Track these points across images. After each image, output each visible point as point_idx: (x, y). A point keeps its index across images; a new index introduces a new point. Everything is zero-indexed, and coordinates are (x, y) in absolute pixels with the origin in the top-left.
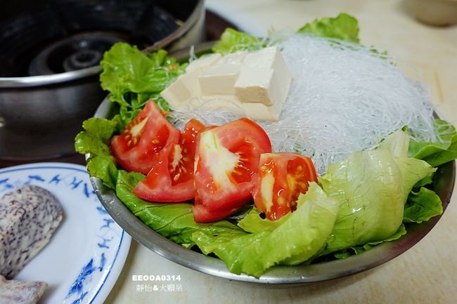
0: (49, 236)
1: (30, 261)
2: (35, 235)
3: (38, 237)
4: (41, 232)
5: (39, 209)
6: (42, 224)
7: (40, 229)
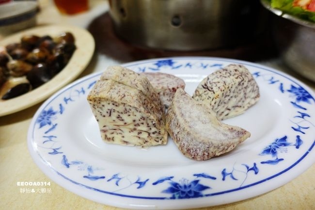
0: (246, 108)
1: (227, 118)
2: (239, 101)
3: (240, 104)
4: (243, 102)
5: (251, 84)
6: (247, 96)
7: (244, 99)
